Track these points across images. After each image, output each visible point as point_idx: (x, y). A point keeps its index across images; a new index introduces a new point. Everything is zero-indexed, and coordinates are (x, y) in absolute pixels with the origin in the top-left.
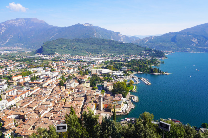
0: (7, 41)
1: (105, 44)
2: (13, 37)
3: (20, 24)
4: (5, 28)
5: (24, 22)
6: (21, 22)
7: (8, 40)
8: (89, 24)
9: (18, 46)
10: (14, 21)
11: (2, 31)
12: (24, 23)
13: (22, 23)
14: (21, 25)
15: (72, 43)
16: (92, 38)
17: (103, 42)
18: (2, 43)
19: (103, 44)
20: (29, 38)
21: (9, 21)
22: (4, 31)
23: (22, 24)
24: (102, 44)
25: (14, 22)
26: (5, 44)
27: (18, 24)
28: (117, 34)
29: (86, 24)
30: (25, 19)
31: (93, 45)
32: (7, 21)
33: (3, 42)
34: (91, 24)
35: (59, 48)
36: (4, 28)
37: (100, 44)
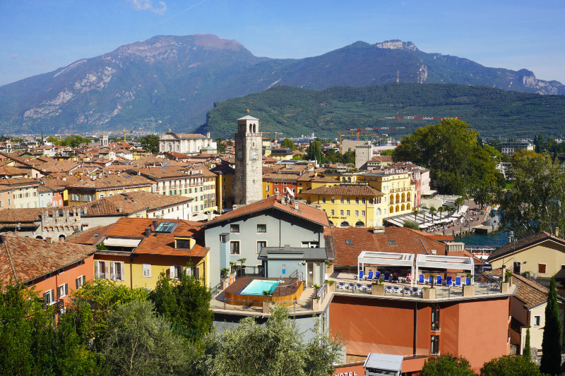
0: (116, 112)
1: (455, 104)
2: (133, 98)
3: (159, 54)
4: (114, 71)
5: (172, 49)
6: (162, 50)
7: (119, 107)
8: (400, 45)
9: (146, 128)
10: (142, 48)
11: (102, 80)
12: (174, 51)
13: (166, 52)
14: (163, 59)
15: (322, 104)
16: (401, 84)
17: (449, 95)
18: (99, 119)
19: (447, 104)
20: (183, 102)
21: (128, 46)
22: (109, 79)
23: (166, 56)
24: (440, 105)
25: (142, 51)
26: (107, 121)
27: (154, 56)
28: (521, 79)
29: (387, 42)
30: (176, 38)
31: (403, 108)
32: (122, 46)
33: (103, 116)
34: (409, 43)
35: (269, 119)
36: (110, 69)
37: (433, 105)
